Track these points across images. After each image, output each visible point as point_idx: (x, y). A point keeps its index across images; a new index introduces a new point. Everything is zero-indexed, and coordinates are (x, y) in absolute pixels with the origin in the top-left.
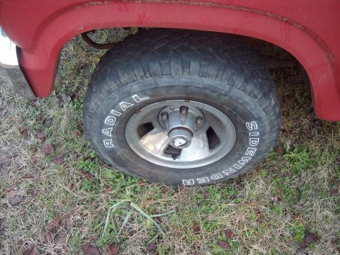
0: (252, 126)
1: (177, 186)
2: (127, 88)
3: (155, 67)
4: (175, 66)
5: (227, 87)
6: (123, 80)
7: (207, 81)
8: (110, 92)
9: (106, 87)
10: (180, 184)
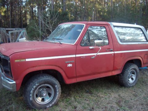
0: (56, 86)
1: (46, 108)
2: (35, 83)
3: (39, 78)
4: (42, 77)
5: (50, 79)
6: (34, 82)
7: (47, 78)
8: (32, 85)
9: (31, 84)
10: (46, 107)
